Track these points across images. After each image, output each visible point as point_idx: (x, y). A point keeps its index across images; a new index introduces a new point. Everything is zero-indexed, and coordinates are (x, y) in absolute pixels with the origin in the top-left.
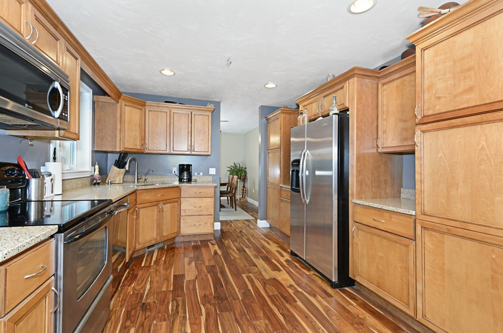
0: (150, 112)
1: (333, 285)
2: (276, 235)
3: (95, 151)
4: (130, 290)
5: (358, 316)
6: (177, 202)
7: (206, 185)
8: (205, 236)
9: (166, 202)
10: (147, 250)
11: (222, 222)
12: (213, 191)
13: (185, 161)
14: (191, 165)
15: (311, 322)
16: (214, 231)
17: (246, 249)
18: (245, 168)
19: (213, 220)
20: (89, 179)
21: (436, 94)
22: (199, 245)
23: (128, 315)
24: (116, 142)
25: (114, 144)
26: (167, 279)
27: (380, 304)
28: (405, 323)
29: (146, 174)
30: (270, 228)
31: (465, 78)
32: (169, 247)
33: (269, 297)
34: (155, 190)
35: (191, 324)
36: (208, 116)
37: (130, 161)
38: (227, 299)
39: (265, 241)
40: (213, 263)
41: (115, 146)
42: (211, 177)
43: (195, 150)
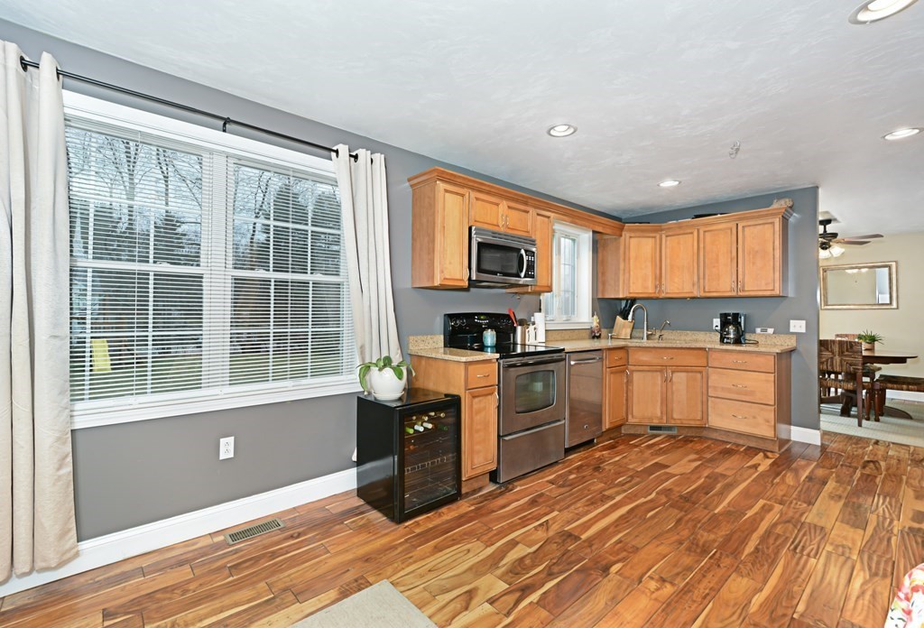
0: (669, 238)
3: (599, 299)
6: (701, 372)
8: (760, 441)
9: (677, 369)
10: (649, 431)
12: (772, 362)
14: (739, 315)
17: (831, 483)
19: (772, 415)
20: (588, 332)
22: (741, 450)
23: (579, 467)
24: (619, 286)
25: (617, 289)
26: (644, 462)
29: (662, 329)
34: (658, 350)
36: (773, 223)
38: (694, 504)
40: (730, 473)
41: (618, 291)
42: (794, 338)
43: (746, 289)
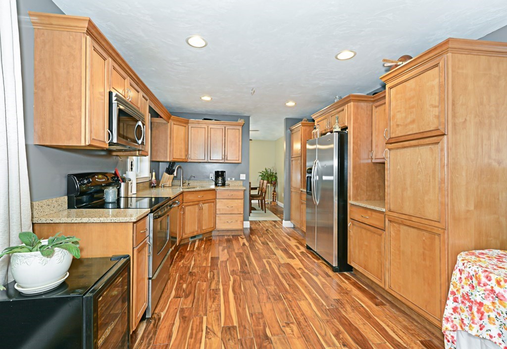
0: (192, 128)
1: (334, 270)
2: (298, 234)
3: (152, 161)
4: (181, 264)
5: (346, 289)
6: (213, 202)
7: (237, 188)
8: (236, 231)
9: (205, 202)
10: (190, 240)
11: (251, 222)
12: (243, 194)
13: (220, 168)
14: (225, 172)
15: (309, 290)
16: (243, 228)
17: (269, 243)
18: (276, 173)
19: (242, 219)
20: (148, 183)
21: (396, 122)
22: (231, 238)
23: (181, 278)
24: (167, 153)
25: (165, 155)
26: (206, 259)
27: (368, 283)
28: (383, 296)
29: (189, 180)
30: (294, 228)
31: (411, 113)
32: (207, 238)
33: (282, 274)
34: (196, 192)
35: (223, 285)
36: (239, 129)
37: (177, 169)
38: (249, 273)
39: (287, 237)
40: (241, 251)
41: (166, 157)
42: (242, 182)
43: (228, 159)
